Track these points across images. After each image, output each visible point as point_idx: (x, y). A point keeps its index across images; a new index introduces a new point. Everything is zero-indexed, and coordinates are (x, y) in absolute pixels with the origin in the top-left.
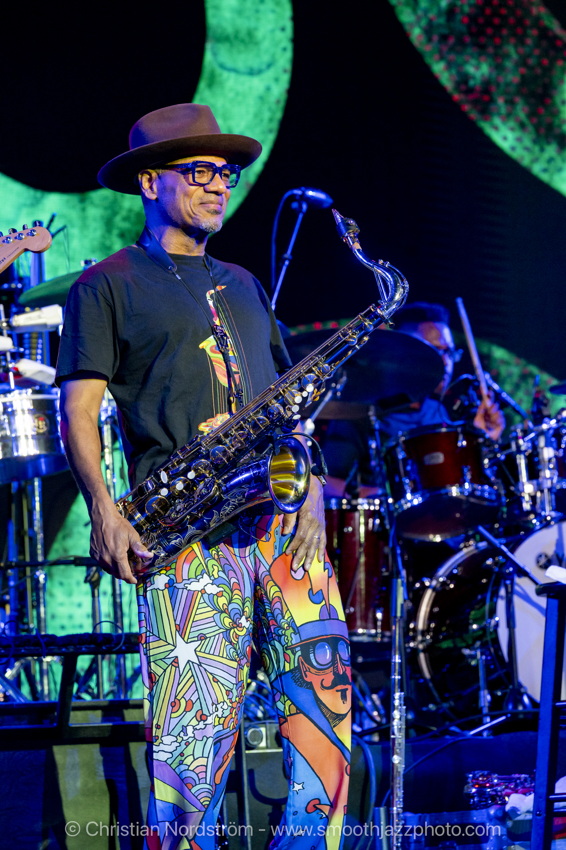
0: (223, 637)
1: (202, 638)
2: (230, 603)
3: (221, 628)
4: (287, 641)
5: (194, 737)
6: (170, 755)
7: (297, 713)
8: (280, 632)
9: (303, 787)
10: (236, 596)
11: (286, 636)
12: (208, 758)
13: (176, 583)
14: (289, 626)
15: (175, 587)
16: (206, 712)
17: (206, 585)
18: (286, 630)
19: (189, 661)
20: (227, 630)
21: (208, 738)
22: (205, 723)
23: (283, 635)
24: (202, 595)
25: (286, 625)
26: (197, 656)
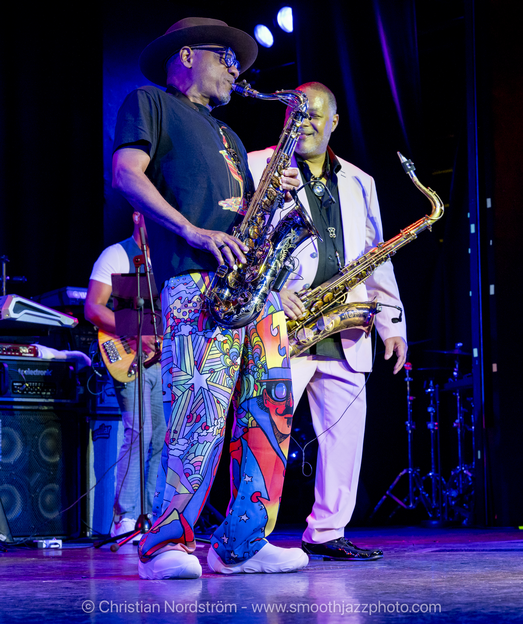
0: (225, 372)
1: (212, 372)
2: (231, 348)
3: (224, 366)
4: (258, 376)
5: (198, 441)
6: (182, 453)
7: (257, 427)
8: (255, 369)
9: (251, 480)
10: (236, 343)
11: (258, 372)
12: (204, 456)
13: (198, 331)
14: (262, 367)
15: (197, 334)
16: (209, 424)
17: (217, 335)
18: (259, 369)
19: (201, 387)
20: (228, 367)
21: (207, 442)
22: (208, 431)
23: (257, 371)
24: (214, 342)
25: (260, 366)
26: (208, 384)
